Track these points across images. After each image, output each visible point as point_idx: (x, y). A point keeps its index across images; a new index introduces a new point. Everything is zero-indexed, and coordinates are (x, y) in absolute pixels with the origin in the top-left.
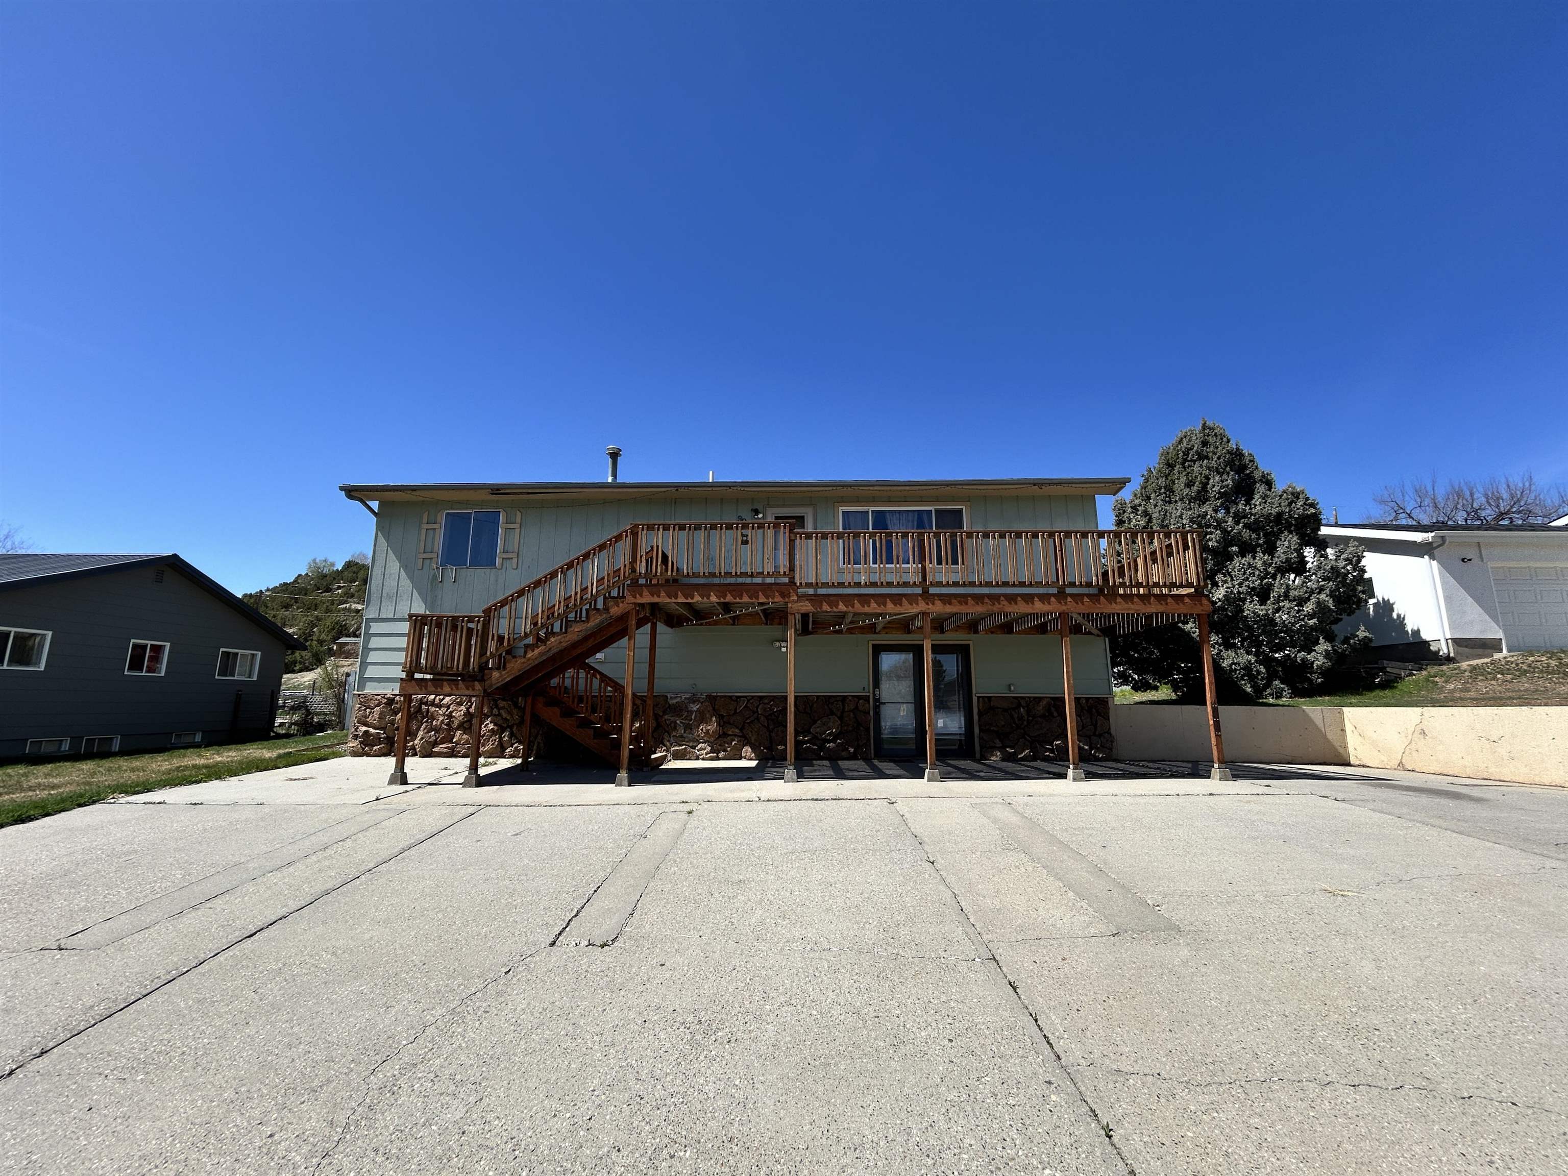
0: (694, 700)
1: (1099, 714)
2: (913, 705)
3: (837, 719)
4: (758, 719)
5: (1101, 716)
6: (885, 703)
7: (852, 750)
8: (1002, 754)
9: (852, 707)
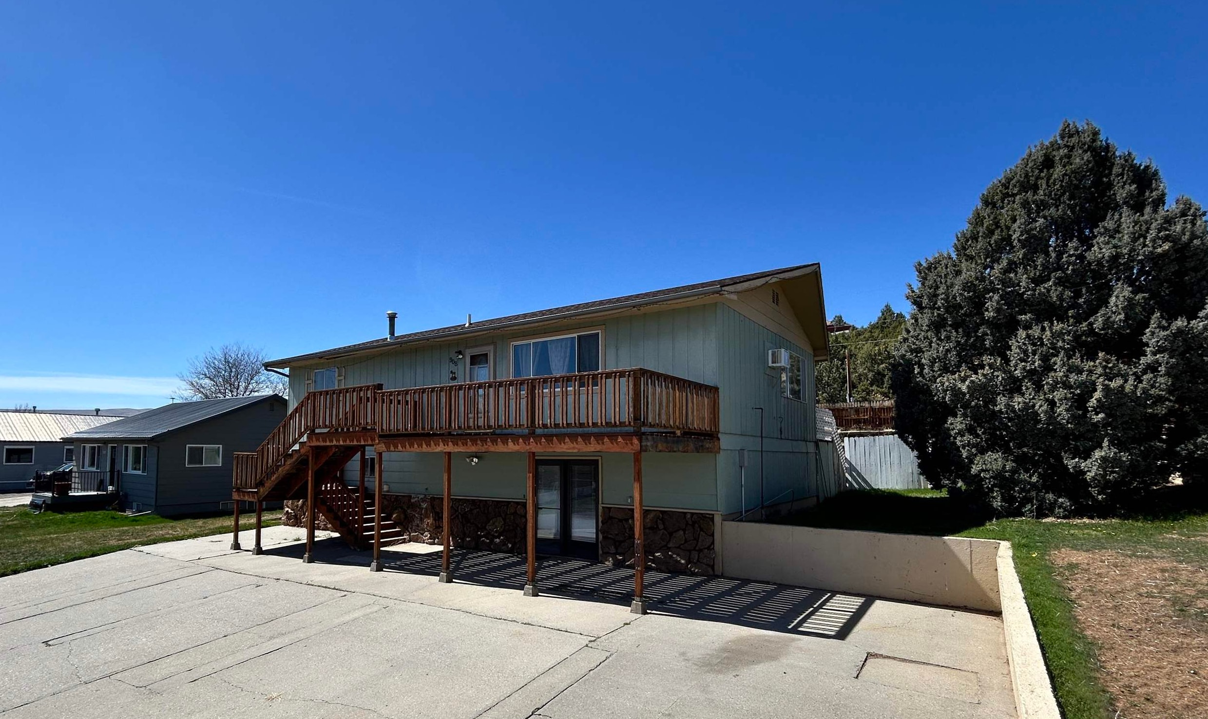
0: (423, 500)
1: (702, 530)
2: (559, 511)
3: (501, 520)
4: (457, 516)
5: (703, 531)
6: (541, 508)
7: (510, 546)
8: (613, 559)
9: (512, 511)
